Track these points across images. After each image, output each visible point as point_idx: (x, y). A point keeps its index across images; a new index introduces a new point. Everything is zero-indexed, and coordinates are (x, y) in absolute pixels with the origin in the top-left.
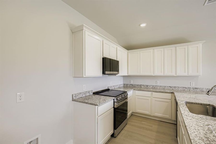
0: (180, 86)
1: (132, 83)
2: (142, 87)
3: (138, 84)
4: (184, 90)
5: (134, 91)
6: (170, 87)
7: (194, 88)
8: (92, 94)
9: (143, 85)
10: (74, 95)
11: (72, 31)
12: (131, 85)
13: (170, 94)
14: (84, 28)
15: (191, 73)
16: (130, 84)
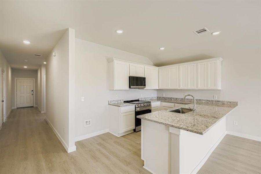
0: (204, 99)
1: (164, 96)
4: (208, 103)
5: (161, 102)
7: (216, 101)
8: (123, 102)
10: (110, 101)
11: (108, 61)
14: (114, 60)
15: (209, 87)
16: (163, 97)
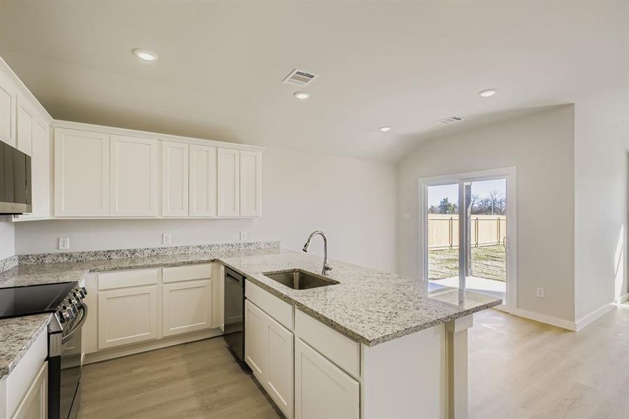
0: (221, 244)
2: (114, 256)
3: (97, 250)
6: (199, 247)
7: (247, 245)
9: (117, 252)
12: (62, 255)
13: (210, 265)
16: (58, 252)
